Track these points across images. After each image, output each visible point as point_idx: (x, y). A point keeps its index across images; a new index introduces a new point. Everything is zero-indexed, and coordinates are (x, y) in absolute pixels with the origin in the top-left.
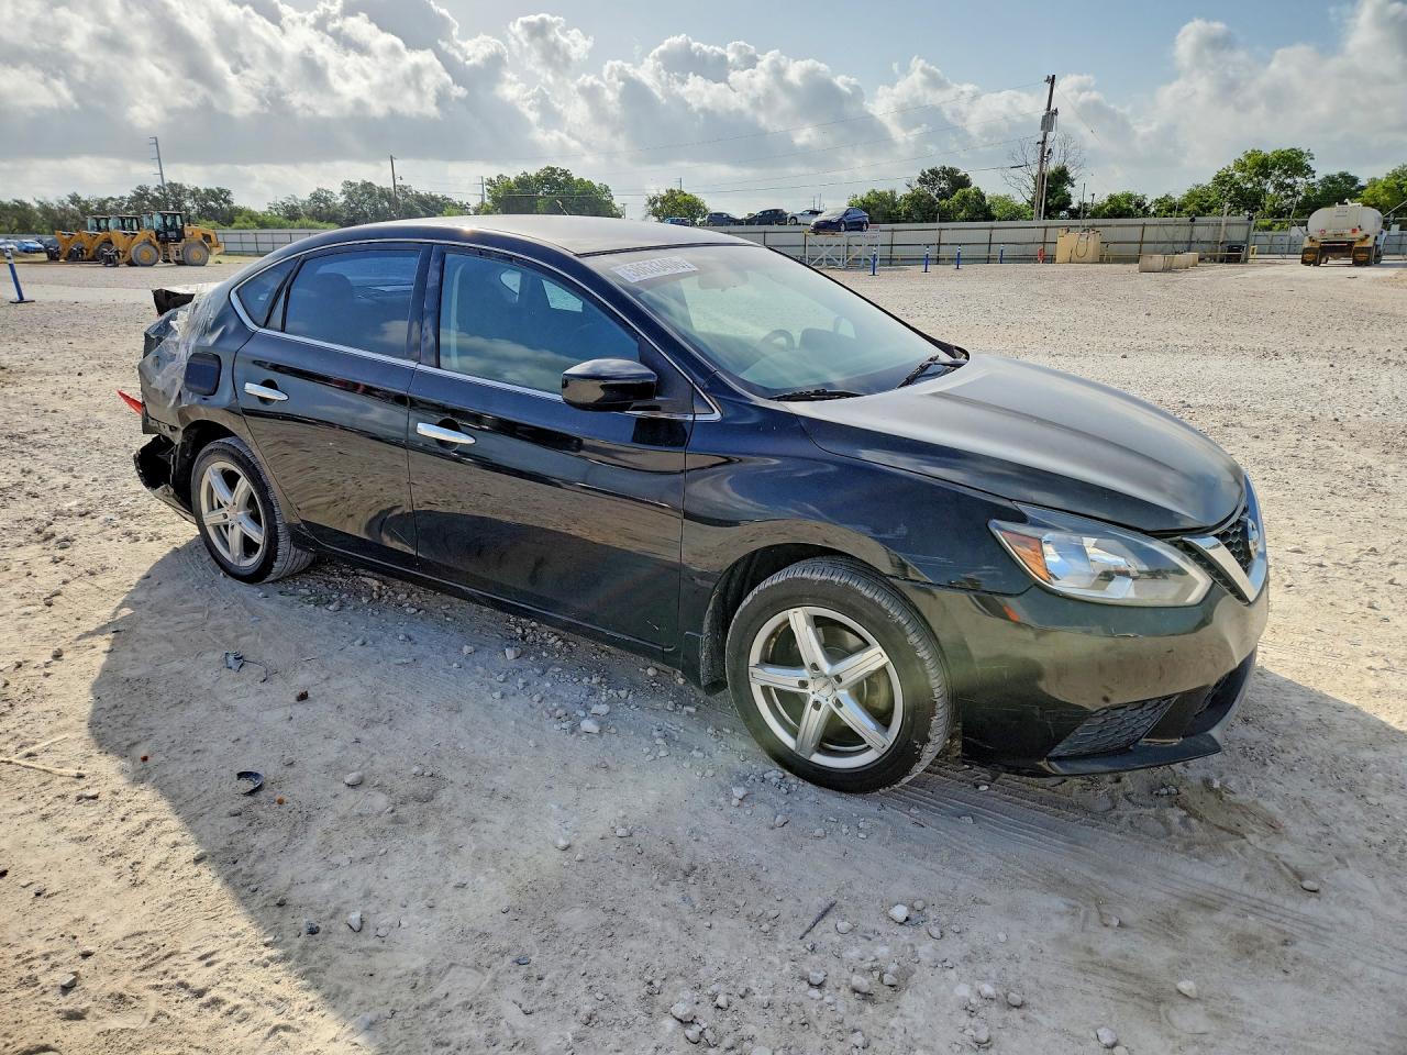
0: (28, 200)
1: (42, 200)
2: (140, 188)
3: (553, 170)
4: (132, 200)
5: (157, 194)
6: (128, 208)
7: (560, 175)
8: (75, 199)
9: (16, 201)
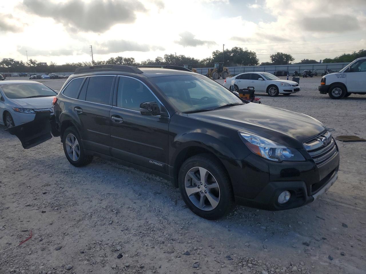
0: (82, 63)
1: (85, 63)
3: (237, 48)
4: (107, 62)
5: (115, 60)
6: (106, 64)
7: (239, 49)
8: (93, 62)
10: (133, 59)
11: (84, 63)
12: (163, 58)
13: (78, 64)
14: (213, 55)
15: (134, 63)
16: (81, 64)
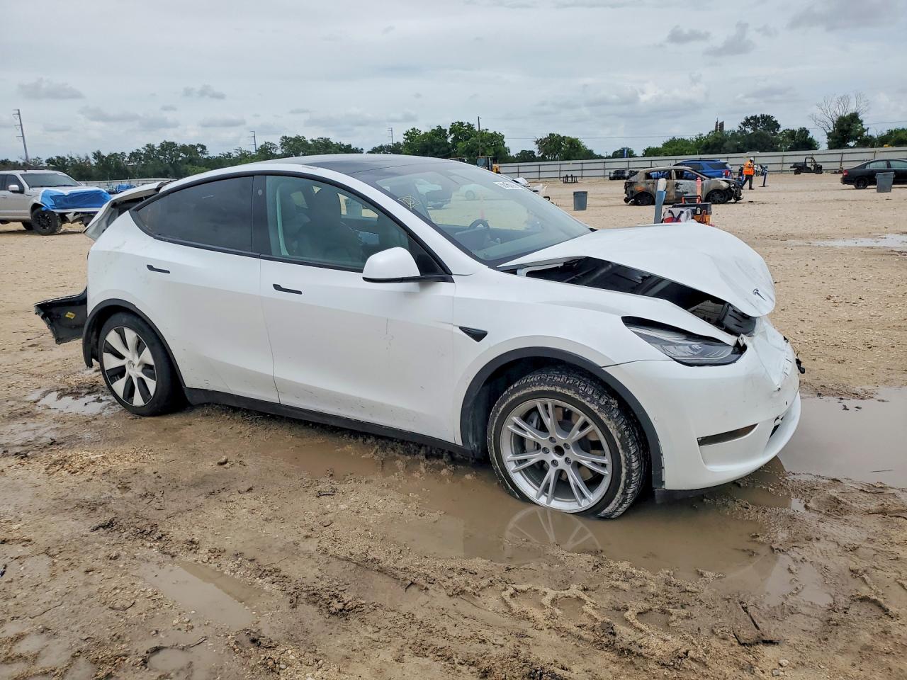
0: (67, 158)
2: (148, 146)
3: (461, 124)
4: (132, 154)
8: (98, 155)
9: (58, 157)
10: (204, 147)
11: (71, 158)
12: (278, 145)
13: (54, 161)
14: (407, 139)
15: (205, 157)
16: (63, 159)
